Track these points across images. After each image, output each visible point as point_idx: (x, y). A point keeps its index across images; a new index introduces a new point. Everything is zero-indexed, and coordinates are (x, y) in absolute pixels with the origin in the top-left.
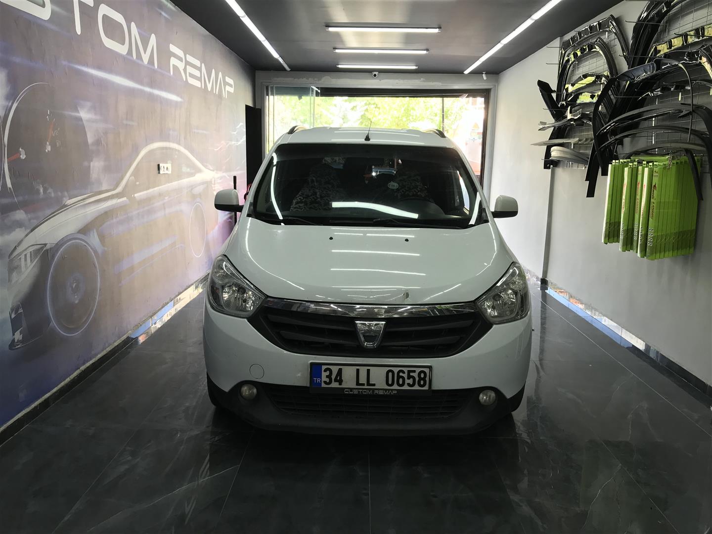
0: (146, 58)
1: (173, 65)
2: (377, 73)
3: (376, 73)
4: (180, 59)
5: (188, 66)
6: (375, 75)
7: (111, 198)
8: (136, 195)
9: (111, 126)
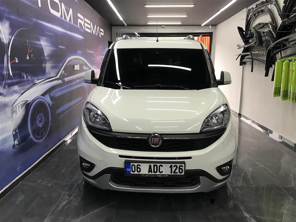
0: (68, 19)
1: (79, 22)
2: (164, 26)
4: (82, 20)
5: (85, 23)
7: (55, 80)
8: (65, 79)
9: (54, 49)
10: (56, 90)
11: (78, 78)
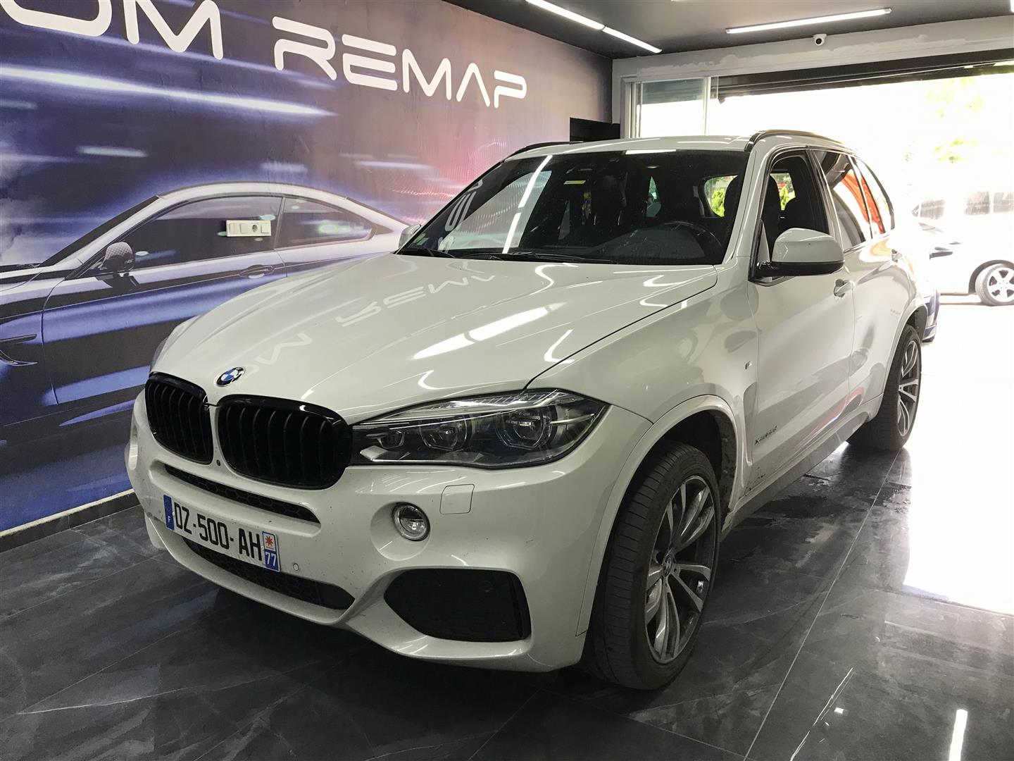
0: (179, 43)
1: (285, 53)
2: (825, 35)
3: (822, 37)
4: (324, 44)
5: (345, 56)
6: (819, 41)
7: (35, 279)
8: (131, 274)
9: (39, 159)
10: (47, 316)
11: (255, 269)
